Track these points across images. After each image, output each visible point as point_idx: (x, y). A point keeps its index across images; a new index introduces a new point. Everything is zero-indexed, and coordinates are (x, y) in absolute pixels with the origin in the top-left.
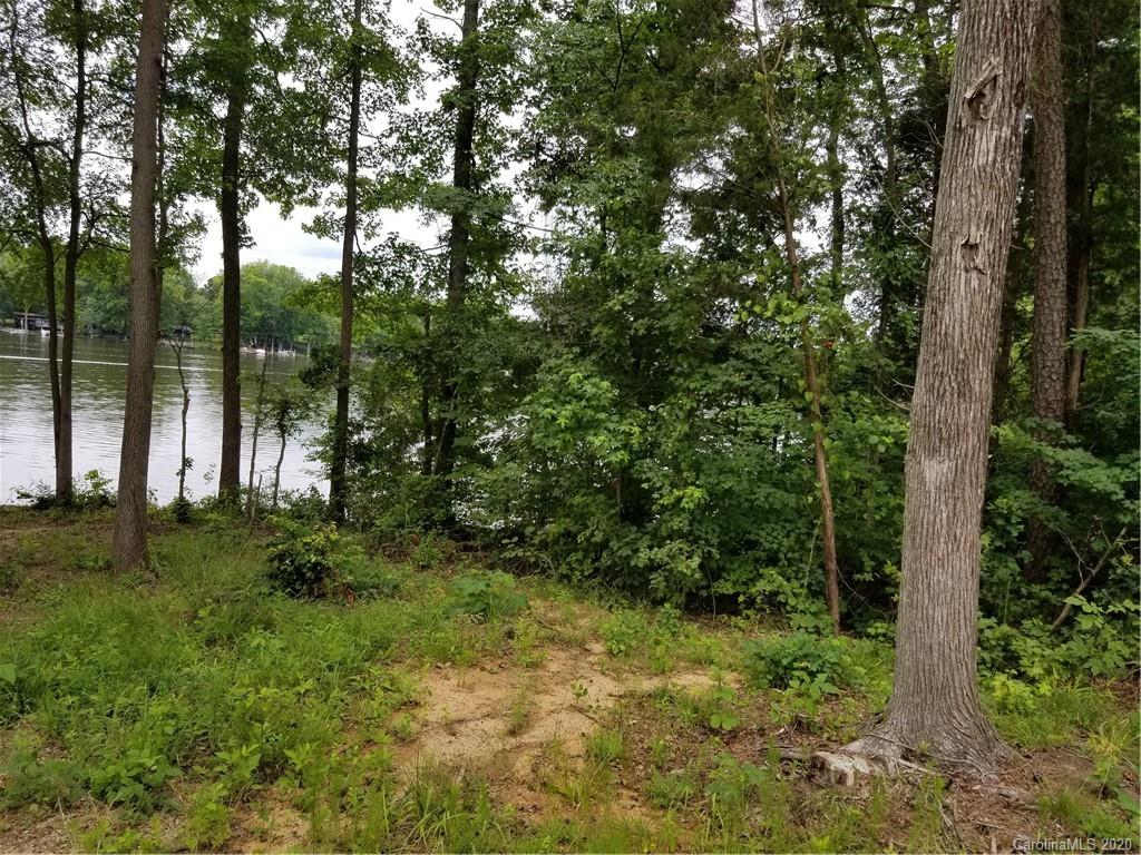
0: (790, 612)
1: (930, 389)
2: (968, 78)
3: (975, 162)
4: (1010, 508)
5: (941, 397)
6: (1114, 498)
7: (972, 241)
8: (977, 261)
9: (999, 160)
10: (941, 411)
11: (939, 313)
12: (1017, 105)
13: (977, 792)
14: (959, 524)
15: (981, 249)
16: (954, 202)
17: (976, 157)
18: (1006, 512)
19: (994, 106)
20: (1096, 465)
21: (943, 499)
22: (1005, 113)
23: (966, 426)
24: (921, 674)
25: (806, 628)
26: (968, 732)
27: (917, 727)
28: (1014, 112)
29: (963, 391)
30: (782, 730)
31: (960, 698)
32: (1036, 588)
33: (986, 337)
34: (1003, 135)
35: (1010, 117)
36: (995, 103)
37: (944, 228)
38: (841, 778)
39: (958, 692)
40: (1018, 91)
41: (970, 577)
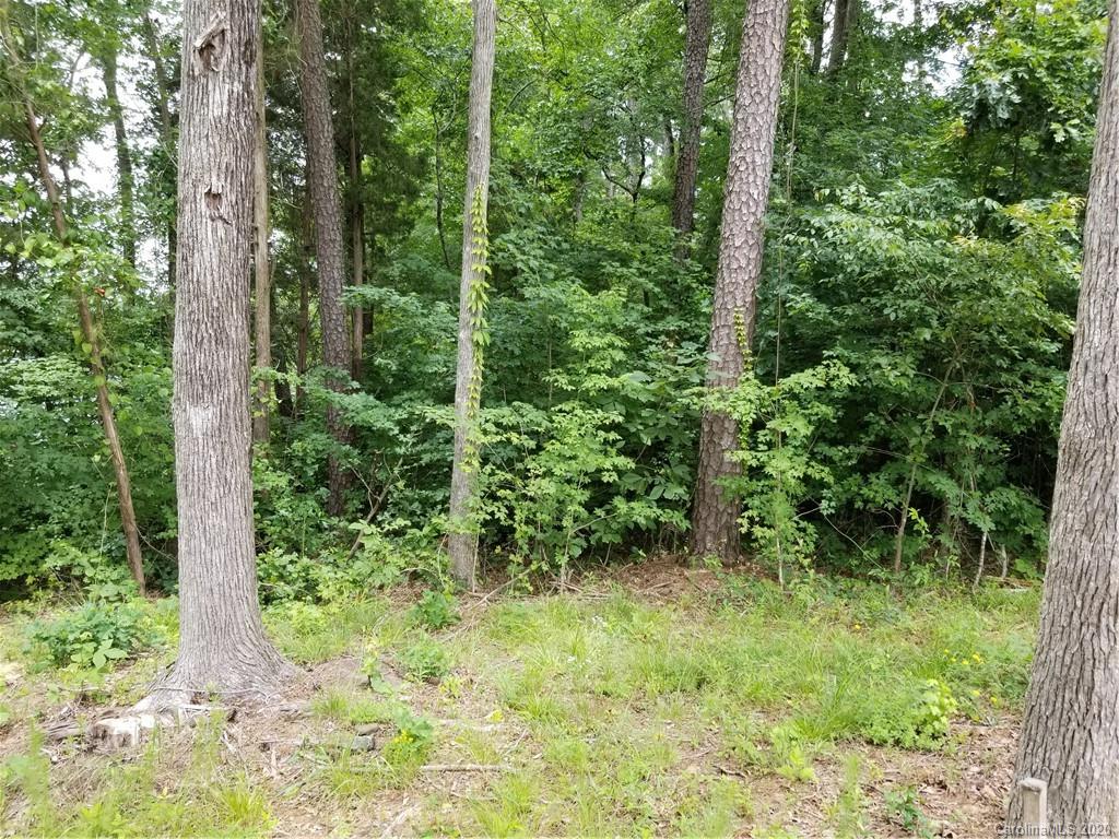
0: (88, 585)
1: (189, 337)
2: (197, 26)
3: (210, 113)
4: (304, 450)
5: (199, 344)
6: (391, 434)
7: (214, 190)
8: (221, 211)
9: (233, 113)
10: (200, 358)
11: (190, 260)
12: (246, 62)
13: (261, 715)
14: (229, 467)
15: (224, 199)
16: (193, 150)
17: (211, 108)
18: (301, 454)
19: (224, 60)
20: (376, 406)
21: (211, 444)
22: (235, 67)
23: (226, 371)
24: (204, 617)
25: (107, 598)
26: (252, 662)
27: (204, 670)
28: (244, 68)
29: (220, 339)
30: (65, 709)
31: (244, 633)
32: (335, 520)
33: (237, 285)
34: (235, 90)
35: (239, 75)
36: (225, 56)
37: (186, 175)
38: (124, 740)
39: (241, 626)
40: (246, 49)
41: (243, 516)
